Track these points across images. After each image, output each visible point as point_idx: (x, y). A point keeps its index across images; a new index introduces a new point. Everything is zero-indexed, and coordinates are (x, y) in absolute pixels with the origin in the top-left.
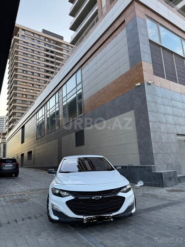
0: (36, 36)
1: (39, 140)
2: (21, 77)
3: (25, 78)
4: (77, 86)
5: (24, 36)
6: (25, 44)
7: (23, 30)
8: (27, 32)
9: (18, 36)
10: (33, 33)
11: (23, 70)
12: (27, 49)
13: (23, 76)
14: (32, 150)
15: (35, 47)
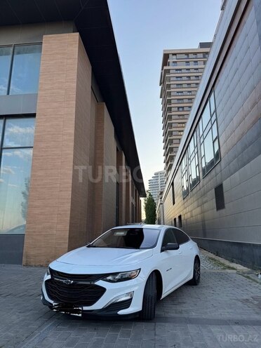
0: (191, 56)
1: (185, 200)
2: (177, 117)
3: (181, 117)
4: (211, 116)
5: (176, 62)
6: (179, 72)
7: (173, 54)
8: (178, 56)
9: (169, 65)
10: (187, 54)
11: (179, 108)
12: (181, 77)
13: (179, 115)
14: (181, 213)
15: (191, 71)
